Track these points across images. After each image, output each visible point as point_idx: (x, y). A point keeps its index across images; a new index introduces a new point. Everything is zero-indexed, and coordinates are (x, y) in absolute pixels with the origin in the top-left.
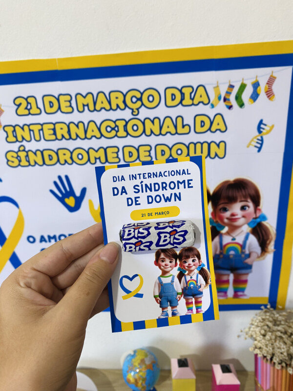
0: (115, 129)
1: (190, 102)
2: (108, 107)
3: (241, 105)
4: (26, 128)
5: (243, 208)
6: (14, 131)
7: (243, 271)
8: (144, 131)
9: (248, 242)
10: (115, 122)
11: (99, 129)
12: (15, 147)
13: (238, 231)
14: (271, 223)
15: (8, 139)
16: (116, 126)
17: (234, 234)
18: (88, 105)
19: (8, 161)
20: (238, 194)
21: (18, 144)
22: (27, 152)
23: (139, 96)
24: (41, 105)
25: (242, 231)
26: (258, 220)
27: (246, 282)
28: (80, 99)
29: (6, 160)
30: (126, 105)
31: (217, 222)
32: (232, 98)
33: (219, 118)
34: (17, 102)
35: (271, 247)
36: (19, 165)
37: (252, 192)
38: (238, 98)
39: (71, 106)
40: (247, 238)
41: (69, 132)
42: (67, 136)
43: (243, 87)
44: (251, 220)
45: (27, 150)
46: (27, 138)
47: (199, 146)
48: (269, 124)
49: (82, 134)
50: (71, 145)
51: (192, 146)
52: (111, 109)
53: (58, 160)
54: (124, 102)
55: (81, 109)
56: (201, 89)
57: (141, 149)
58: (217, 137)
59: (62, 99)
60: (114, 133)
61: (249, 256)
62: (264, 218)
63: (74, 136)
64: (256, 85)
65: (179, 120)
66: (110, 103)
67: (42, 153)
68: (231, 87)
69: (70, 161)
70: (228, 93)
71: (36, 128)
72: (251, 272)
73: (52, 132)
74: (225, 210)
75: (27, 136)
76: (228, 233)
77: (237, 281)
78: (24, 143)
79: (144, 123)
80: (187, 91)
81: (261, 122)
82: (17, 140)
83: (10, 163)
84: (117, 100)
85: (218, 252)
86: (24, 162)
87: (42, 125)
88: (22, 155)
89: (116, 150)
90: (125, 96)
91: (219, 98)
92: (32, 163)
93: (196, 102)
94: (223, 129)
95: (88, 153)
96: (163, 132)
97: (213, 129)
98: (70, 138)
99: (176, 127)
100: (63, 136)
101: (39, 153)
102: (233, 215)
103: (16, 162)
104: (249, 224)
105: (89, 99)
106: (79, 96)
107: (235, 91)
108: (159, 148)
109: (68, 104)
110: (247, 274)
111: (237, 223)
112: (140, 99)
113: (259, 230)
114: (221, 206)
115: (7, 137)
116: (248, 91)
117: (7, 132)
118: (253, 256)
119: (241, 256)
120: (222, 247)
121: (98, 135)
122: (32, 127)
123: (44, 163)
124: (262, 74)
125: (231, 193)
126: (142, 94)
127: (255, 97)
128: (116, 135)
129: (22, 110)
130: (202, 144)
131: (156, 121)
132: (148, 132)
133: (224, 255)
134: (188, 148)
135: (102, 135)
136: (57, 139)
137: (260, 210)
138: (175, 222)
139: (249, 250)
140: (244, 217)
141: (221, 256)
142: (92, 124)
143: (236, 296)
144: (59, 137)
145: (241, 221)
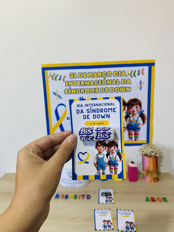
0: (98, 83)
1: (120, 75)
2: (97, 76)
3: (135, 76)
4: (72, 82)
5: (136, 108)
6: (68, 83)
7: (137, 130)
8: (107, 84)
9: (138, 120)
10: (98, 81)
11: (94, 83)
12: (68, 88)
13: (135, 116)
14: (145, 113)
15: (66, 85)
16: (99, 82)
17: (134, 117)
18: (91, 76)
19: (65, 92)
20: (135, 103)
21: (69, 87)
22: (71, 89)
23: (106, 73)
24: (77, 75)
25: (136, 116)
26: (141, 112)
27: (138, 134)
28: (89, 74)
29: (64, 92)
30: (102, 76)
31: (128, 113)
32: (132, 74)
33: (128, 80)
34: (71, 74)
35: (146, 121)
36: (68, 93)
37: (139, 103)
38: (134, 74)
39: (86, 76)
40: (138, 118)
41: (85, 84)
42: (84, 85)
43: (135, 71)
44: (139, 112)
45: (71, 88)
46: (72, 85)
47: (123, 88)
48: (143, 82)
49: (88, 84)
50: (85, 87)
51: (121, 88)
52: (98, 77)
53: (80, 92)
54: (102, 75)
55: (89, 77)
56: (124, 72)
57: (106, 89)
58: (128, 85)
59: (84, 74)
60: (98, 84)
61: (139, 125)
62: (143, 111)
63: (86, 85)
64: (139, 71)
65: (117, 80)
66: (97, 75)
67: (76, 90)
68: (132, 71)
69: (84, 92)
70: (131, 73)
71: (75, 82)
72: (140, 130)
73: (80, 83)
74: (131, 108)
75: (72, 84)
76: (132, 116)
77: (136, 134)
78: (71, 87)
79: (107, 81)
80: (120, 72)
81: (141, 81)
82: (69, 86)
83: (65, 93)
84: (100, 75)
85: (129, 123)
86: (70, 93)
87: (77, 81)
88: (70, 90)
89: (98, 89)
90: (102, 73)
91: (129, 74)
92: (72, 93)
93: (122, 75)
94: (130, 83)
95: (90, 90)
96: (113, 84)
97: (127, 83)
98: (85, 85)
99: (116, 82)
100: (83, 85)
101: (75, 90)
102: (133, 110)
103: (67, 92)
104: (139, 113)
105: (92, 74)
106: (89, 73)
107: (133, 73)
108: (111, 89)
109: (85, 75)
110: (139, 131)
111: (135, 113)
112: (106, 74)
113: (142, 115)
114: (130, 107)
115: (66, 84)
116: (137, 73)
117: (66, 83)
118: (141, 125)
119: (136, 125)
120: (130, 121)
121: (93, 84)
122: (74, 82)
123: (76, 93)
124: (140, 68)
125: (133, 103)
126: (107, 73)
127: (139, 74)
128: (98, 85)
129: (71, 77)
130: (124, 87)
131: (111, 81)
132: (108, 84)
133: (131, 125)
134: (120, 88)
135: (94, 85)
136: (81, 85)
137: (142, 109)
138: (106, 128)
139: (139, 122)
140: (137, 111)
141: (130, 125)
142: (92, 81)
143: (135, 140)
144: (82, 85)
145: (136, 112)
